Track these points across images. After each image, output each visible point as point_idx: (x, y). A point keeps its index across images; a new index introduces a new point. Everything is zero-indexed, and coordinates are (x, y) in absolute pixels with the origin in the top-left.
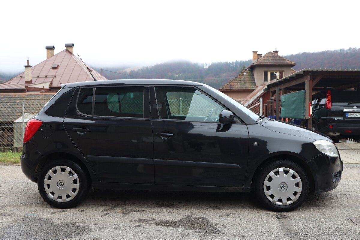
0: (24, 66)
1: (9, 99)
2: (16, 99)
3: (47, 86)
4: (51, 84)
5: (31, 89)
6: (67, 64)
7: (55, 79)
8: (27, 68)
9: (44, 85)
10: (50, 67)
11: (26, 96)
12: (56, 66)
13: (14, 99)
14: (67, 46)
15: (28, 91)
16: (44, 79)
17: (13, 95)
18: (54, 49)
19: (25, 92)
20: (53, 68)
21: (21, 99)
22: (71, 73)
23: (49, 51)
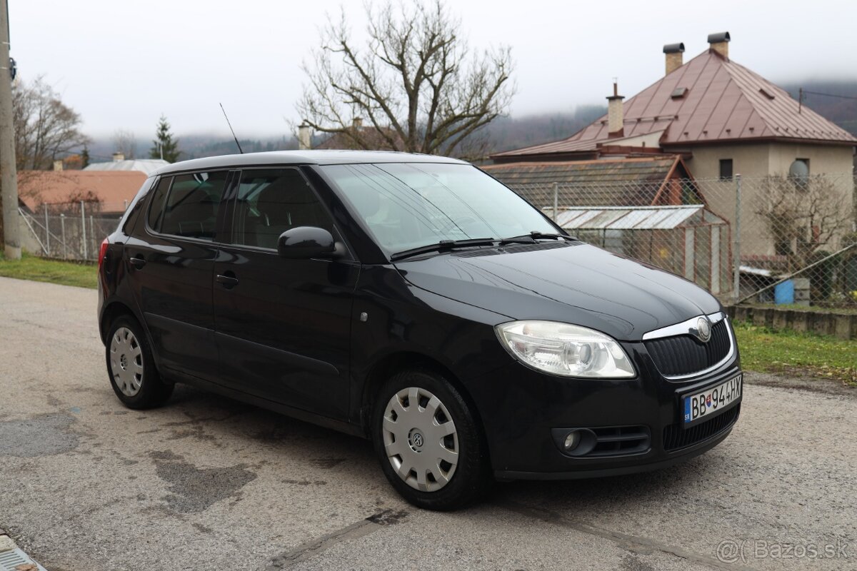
0: (607, 98)
1: (554, 175)
2: (568, 174)
3: (653, 142)
4: (665, 135)
5: (611, 151)
6: (707, 86)
7: (675, 123)
8: (613, 102)
9: (644, 139)
10: (668, 94)
11: (587, 168)
12: (681, 92)
13: (564, 174)
14: (714, 40)
15: (602, 154)
16: (651, 124)
17: (562, 166)
18: (682, 52)
19: (595, 159)
20: (675, 98)
21: (577, 173)
22: (714, 106)
23: (670, 58)
